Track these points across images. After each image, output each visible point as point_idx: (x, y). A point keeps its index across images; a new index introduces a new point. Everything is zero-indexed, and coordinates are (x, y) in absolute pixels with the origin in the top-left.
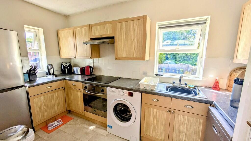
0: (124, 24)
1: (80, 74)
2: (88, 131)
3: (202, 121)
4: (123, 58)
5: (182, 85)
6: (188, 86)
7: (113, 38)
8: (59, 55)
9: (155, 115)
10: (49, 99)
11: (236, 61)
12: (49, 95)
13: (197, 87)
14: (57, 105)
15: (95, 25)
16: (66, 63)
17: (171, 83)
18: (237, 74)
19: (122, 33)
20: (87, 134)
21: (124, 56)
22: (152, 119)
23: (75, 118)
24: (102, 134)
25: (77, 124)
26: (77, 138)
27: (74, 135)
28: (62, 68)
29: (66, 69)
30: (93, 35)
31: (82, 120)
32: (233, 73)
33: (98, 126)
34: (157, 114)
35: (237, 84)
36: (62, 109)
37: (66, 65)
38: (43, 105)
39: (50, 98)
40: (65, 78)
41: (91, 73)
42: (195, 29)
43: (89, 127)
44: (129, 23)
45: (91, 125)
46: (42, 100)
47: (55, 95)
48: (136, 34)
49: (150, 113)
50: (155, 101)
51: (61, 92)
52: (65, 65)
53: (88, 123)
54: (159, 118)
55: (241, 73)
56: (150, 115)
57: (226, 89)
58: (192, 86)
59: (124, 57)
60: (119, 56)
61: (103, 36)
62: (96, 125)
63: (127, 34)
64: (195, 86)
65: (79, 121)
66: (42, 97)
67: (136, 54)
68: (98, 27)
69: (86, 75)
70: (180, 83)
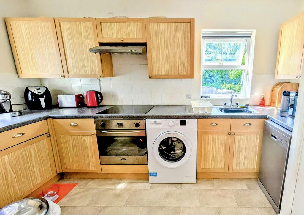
0: (162, 26)
1: (76, 106)
2: (118, 192)
3: (258, 136)
4: (162, 75)
5: (233, 105)
6: (239, 106)
7: (144, 44)
8: (15, 72)
9: (214, 142)
10: (21, 159)
11: (277, 77)
12: (19, 151)
13: (248, 105)
14: (38, 169)
15: (109, 20)
16: (38, 88)
17: (222, 105)
18: (278, 89)
19: (159, 39)
20: (118, 196)
21: (163, 73)
22: (210, 148)
23: (82, 183)
24: (142, 188)
25: (91, 189)
26: (104, 205)
27: (96, 203)
28: (30, 98)
29: (42, 100)
30: (104, 37)
31: (97, 181)
32: (274, 88)
33: (130, 182)
34: (217, 140)
35: (285, 95)
36: (50, 174)
37: (39, 91)
38: (10, 172)
39: (22, 156)
40: (48, 116)
41: (99, 103)
42: (239, 42)
43: (116, 186)
44: (170, 25)
45: (119, 183)
46: (6, 162)
47: (32, 148)
48: (180, 43)
49: (208, 142)
50: (213, 125)
51: (44, 143)
52: (36, 92)
53: (111, 182)
54: (218, 144)
55: (281, 87)
56: (208, 144)
57: (269, 105)
58: (242, 106)
59: (164, 75)
60: (155, 73)
61: (125, 41)
62: (127, 181)
63: (168, 41)
64: (246, 105)
65: (91, 184)
66: (6, 157)
67: (182, 70)
68: (114, 25)
69: (89, 107)
70: (232, 104)
